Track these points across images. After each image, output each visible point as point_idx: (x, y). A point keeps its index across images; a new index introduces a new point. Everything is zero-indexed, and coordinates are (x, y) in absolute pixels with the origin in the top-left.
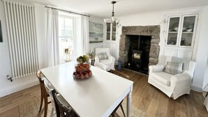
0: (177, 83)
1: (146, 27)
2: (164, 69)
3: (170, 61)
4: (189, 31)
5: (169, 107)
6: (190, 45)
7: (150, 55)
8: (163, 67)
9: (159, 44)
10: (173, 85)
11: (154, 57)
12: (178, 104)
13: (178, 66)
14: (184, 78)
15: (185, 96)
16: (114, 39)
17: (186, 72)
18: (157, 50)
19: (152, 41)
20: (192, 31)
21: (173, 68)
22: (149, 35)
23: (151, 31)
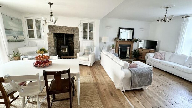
0: (92, 57)
1: (70, 27)
2: (84, 53)
3: (86, 49)
4: (92, 31)
5: (91, 69)
6: (92, 39)
7: (75, 47)
8: (83, 53)
9: (79, 39)
10: (90, 59)
11: (78, 48)
12: (93, 67)
13: (90, 50)
14: (94, 55)
15: (94, 63)
16: (40, 37)
17: (93, 52)
18: (78, 43)
19: (75, 37)
20: (93, 32)
21: (88, 52)
22: (72, 33)
23: (73, 31)
